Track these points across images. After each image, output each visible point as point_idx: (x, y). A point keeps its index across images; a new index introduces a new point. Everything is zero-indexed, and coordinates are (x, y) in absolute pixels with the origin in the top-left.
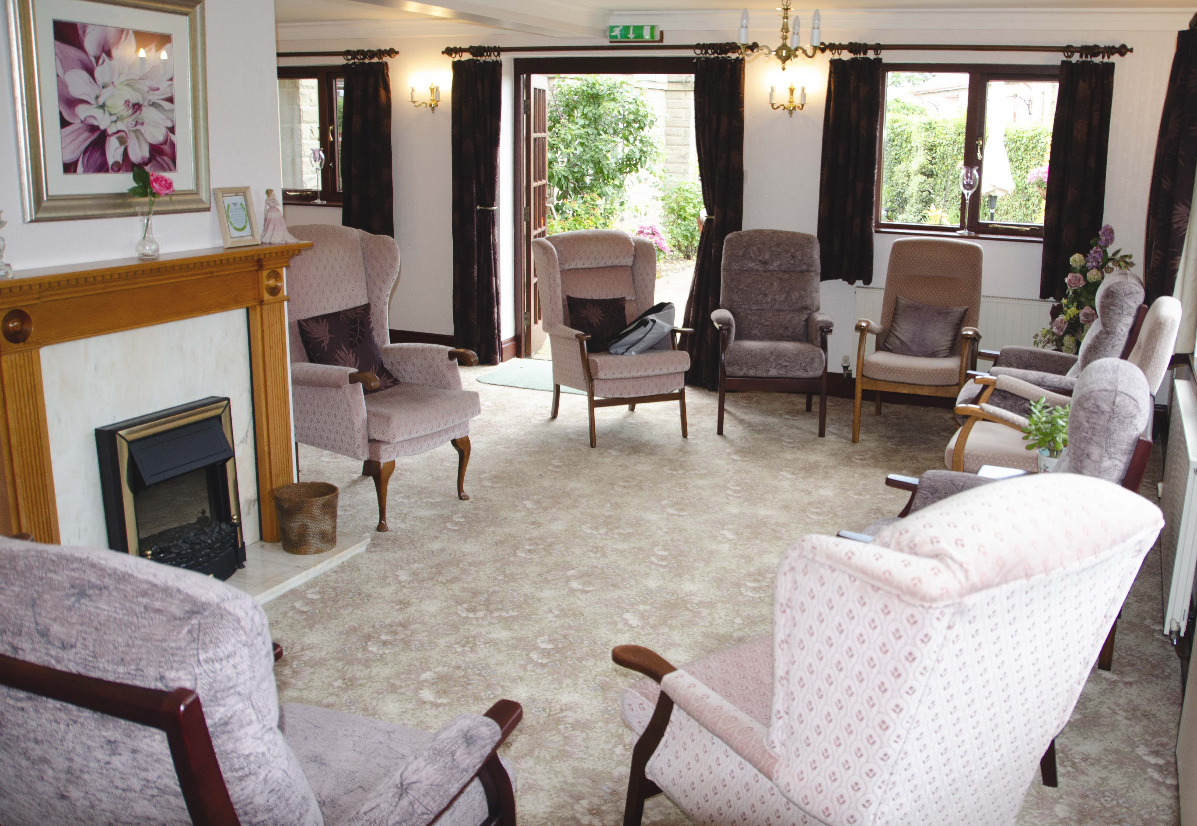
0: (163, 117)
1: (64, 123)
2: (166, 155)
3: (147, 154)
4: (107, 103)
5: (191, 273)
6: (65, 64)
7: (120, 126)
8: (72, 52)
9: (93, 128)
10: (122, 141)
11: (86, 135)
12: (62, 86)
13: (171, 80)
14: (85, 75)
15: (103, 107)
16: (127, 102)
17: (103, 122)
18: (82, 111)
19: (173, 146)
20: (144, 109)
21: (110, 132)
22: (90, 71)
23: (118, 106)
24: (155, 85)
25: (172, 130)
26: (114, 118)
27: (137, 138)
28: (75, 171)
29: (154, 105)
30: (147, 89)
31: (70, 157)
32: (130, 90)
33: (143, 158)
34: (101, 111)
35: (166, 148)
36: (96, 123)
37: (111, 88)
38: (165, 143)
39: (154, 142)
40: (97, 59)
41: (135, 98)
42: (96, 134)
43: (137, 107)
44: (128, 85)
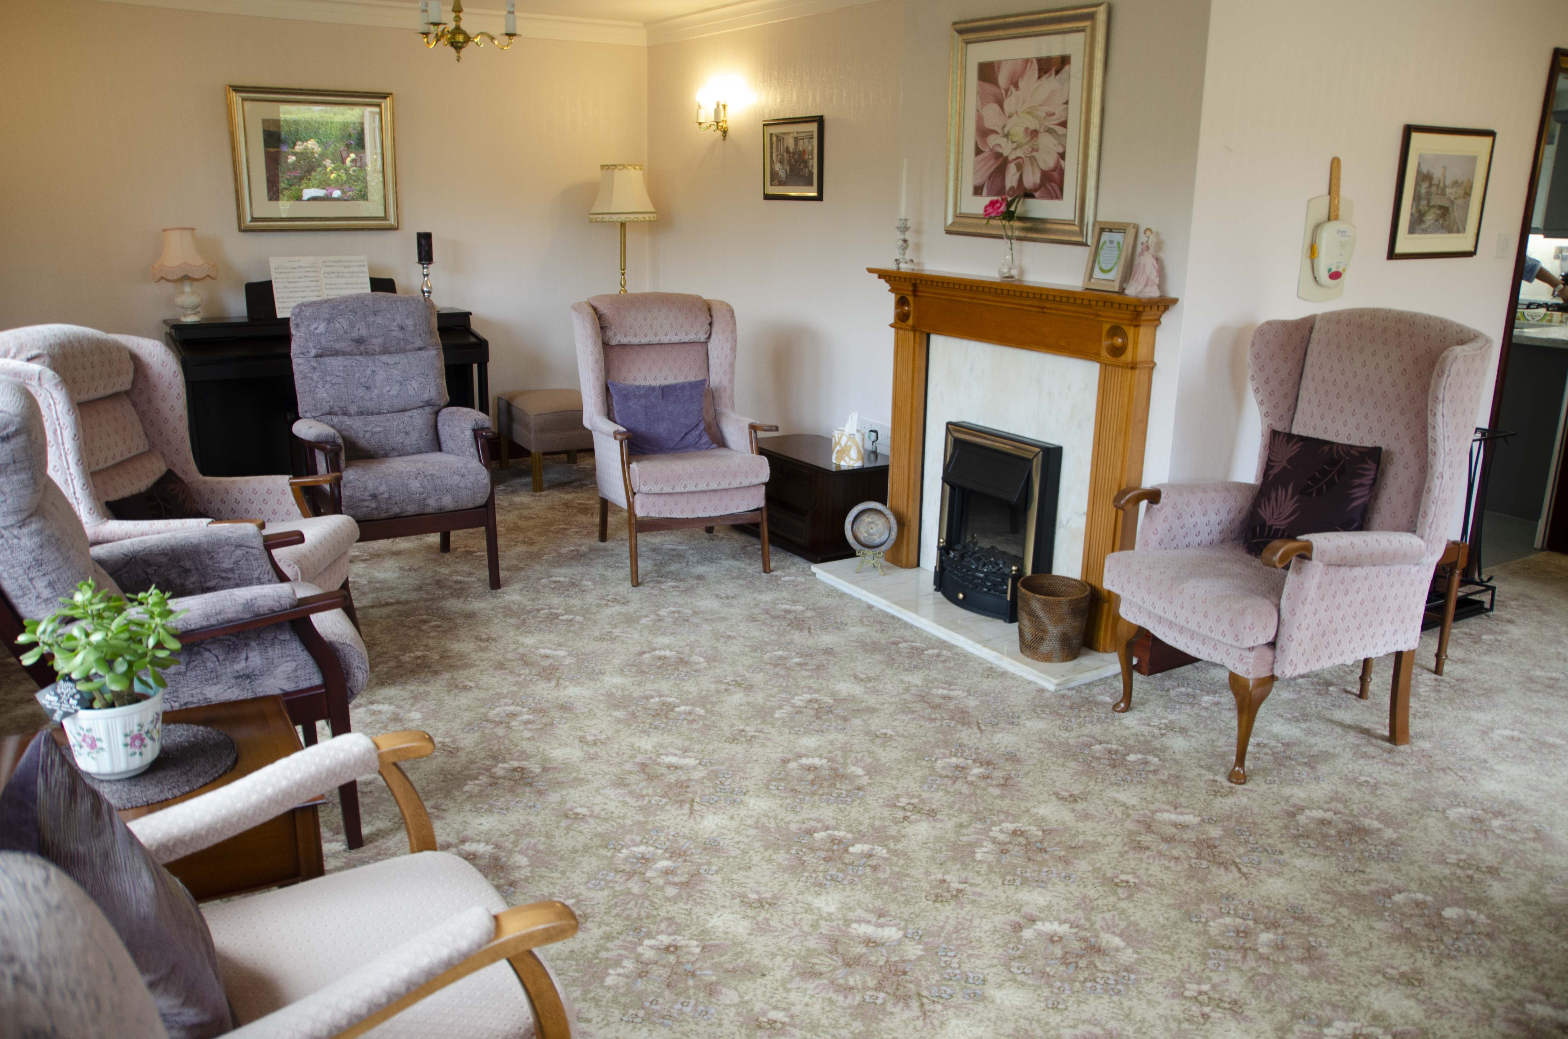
0: (1055, 142)
1: (978, 152)
2: (1055, 182)
3: (1038, 181)
4: (1012, 132)
5: (1029, 303)
6: (983, 99)
7: (1019, 153)
8: (990, 88)
9: (998, 155)
10: (1020, 167)
11: (992, 162)
12: (980, 118)
13: (1067, 103)
14: (996, 107)
15: (1007, 136)
16: (1027, 129)
17: (1006, 149)
18: (992, 140)
19: (1062, 172)
20: (1040, 135)
21: (1010, 158)
22: (1001, 104)
23: (1019, 134)
24: (1052, 111)
25: (1062, 156)
26: (1015, 145)
27: (1032, 164)
28: (981, 194)
29: (1049, 131)
30: (1043, 115)
31: (979, 182)
32: (1029, 117)
33: (1034, 184)
34: (1005, 140)
35: (1056, 175)
36: (1000, 151)
37: (1015, 117)
38: (1055, 169)
39: (1045, 168)
40: (1007, 91)
41: (1033, 125)
42: (1000, 161)
43: (1034, 134)
44: (1028, 113)
